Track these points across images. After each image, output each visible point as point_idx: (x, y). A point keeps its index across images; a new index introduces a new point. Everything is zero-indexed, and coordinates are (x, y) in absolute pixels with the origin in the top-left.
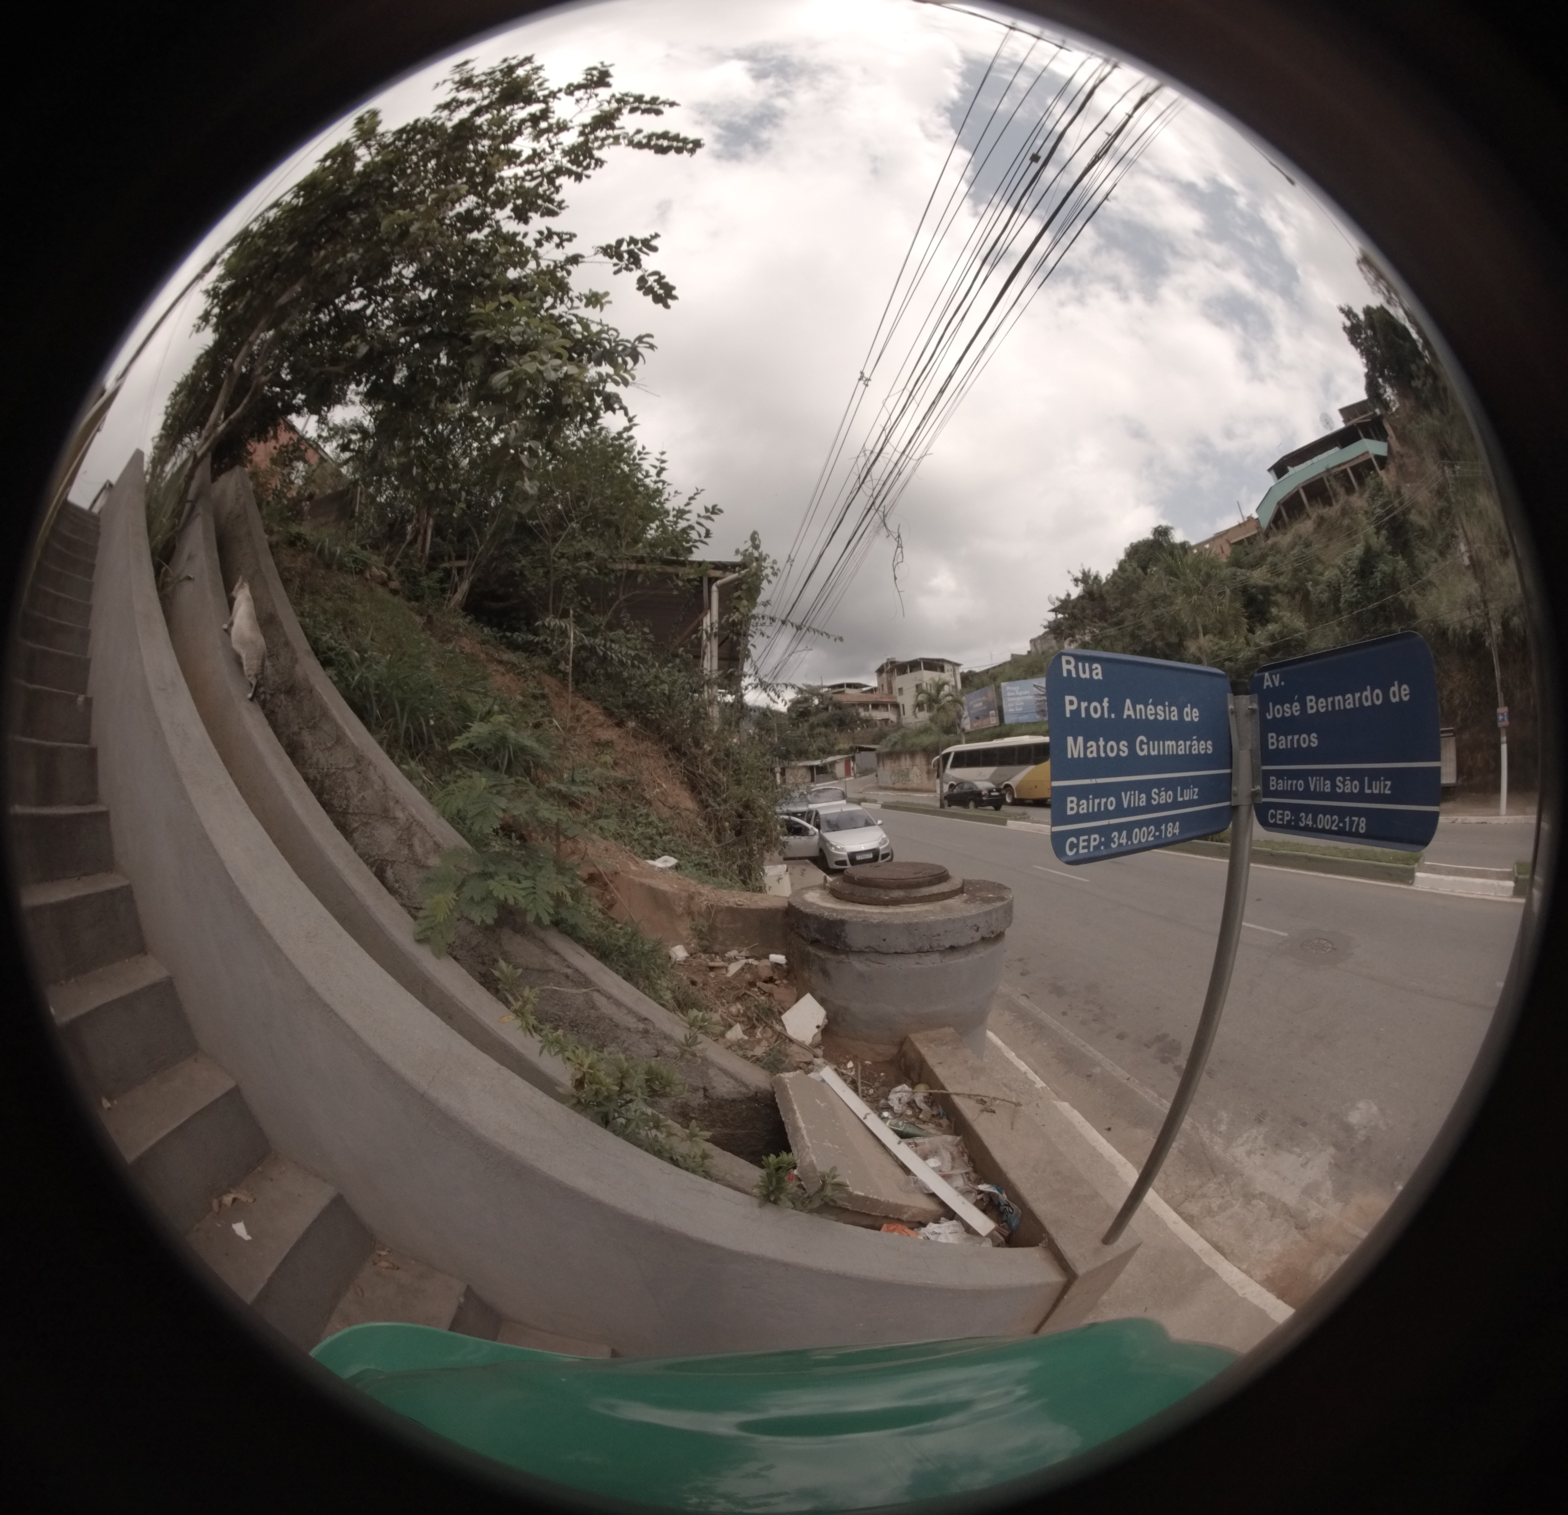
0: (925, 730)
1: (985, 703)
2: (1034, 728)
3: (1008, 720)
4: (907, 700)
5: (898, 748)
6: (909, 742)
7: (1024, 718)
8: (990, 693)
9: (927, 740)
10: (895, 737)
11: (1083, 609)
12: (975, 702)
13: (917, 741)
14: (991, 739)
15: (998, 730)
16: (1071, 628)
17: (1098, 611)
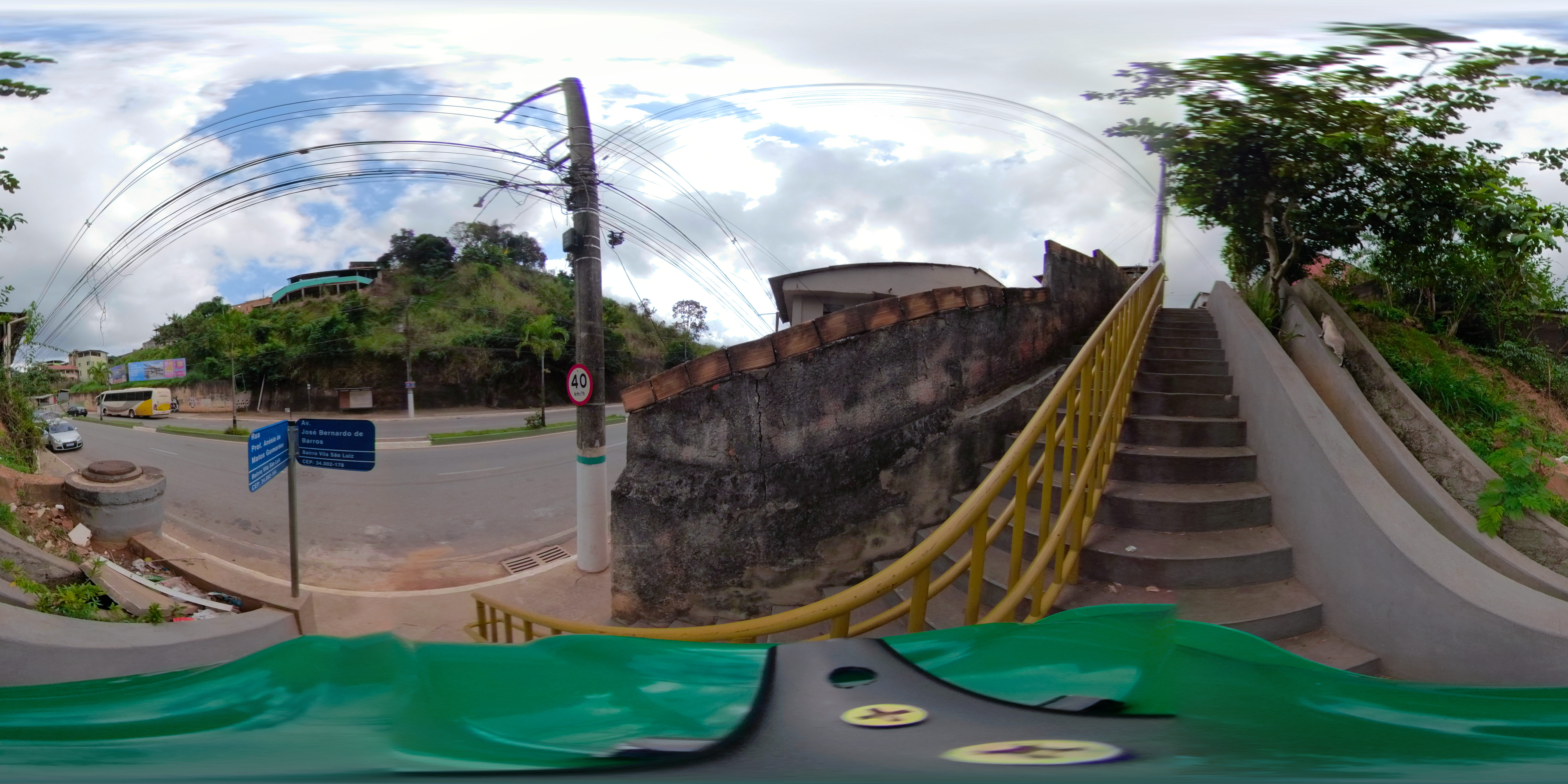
0: (91, 384)
1: (120, 372)
2: (143, 384)
3: (130, 380)
4: (84, 369)
5: (79, 391)
6: (84, 389)
7: (139, 379)
8: (123, 367)
9: (92, 388)
10: (77, 386)
11: (171, 331)
12: (116, 371)
13: (88, 388)
14: (123, 388)
15: (126, 384)
16: (164, 339)
17: (178, 332)
